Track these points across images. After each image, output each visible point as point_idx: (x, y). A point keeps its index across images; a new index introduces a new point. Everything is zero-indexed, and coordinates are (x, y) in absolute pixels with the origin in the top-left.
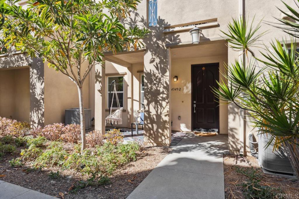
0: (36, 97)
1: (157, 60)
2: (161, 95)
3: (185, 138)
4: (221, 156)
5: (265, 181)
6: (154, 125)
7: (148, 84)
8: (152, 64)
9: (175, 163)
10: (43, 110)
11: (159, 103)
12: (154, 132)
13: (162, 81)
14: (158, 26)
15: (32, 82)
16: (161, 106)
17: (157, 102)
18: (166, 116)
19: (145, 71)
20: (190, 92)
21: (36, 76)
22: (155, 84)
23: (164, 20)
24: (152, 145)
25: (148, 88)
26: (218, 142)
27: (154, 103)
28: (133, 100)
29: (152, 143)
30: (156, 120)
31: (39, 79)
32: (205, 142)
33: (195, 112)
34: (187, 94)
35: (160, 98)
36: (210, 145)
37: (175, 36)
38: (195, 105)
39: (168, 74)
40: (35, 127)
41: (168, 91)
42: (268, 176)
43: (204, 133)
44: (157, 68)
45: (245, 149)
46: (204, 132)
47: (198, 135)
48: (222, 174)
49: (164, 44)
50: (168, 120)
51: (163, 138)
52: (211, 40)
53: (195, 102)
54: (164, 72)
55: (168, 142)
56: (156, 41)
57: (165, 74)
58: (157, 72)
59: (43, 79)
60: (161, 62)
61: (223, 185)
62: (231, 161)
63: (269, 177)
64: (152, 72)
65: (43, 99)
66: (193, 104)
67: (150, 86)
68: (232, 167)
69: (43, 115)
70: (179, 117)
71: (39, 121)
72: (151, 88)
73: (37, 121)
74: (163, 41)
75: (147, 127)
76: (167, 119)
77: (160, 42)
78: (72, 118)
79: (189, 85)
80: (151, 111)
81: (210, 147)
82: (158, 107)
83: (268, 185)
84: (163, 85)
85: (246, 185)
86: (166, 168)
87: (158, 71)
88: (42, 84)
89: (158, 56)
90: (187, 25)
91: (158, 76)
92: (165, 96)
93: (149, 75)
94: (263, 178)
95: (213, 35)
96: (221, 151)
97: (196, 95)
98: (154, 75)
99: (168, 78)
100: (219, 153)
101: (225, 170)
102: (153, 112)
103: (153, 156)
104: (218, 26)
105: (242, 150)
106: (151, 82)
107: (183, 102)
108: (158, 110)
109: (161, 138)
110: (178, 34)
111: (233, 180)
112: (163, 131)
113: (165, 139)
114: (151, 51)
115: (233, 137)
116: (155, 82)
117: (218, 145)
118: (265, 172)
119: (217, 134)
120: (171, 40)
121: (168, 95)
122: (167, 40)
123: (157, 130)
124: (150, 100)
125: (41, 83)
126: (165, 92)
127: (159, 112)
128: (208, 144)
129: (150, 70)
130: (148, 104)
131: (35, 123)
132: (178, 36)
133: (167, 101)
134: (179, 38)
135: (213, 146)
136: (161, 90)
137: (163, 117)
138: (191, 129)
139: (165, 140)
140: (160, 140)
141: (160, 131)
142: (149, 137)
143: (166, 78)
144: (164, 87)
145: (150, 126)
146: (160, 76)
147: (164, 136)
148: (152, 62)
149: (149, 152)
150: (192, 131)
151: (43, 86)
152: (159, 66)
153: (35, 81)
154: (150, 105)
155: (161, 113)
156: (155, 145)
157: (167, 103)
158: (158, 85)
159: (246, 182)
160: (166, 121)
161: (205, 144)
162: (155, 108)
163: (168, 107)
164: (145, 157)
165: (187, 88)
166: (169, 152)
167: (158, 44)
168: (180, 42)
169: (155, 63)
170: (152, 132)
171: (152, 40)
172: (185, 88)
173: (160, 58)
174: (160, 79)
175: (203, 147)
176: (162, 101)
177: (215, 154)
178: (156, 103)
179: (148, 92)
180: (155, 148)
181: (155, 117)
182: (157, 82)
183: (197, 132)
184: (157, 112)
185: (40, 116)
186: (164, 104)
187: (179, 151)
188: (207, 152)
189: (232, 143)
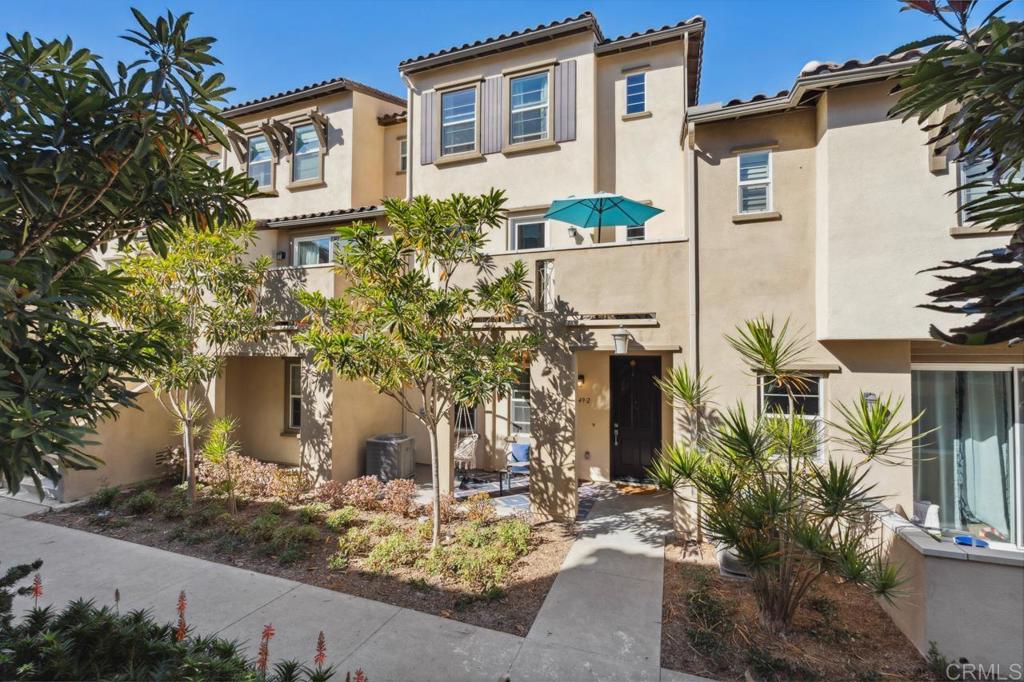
0: (317, 418)
1: (556, 372)
2: (562, 433)
3: (600, 499)
4: (662, 544)
5: (719, 588)
6: (549, 484)
7: (539, 411)
8: (546, 378)
9: (593, 560)
10: (330, 445)
11: (559, 446)
12: (549, 497)
13: (563, 408)
14: (557, 312)
15: (306, 389)
16: (562, 451)
17: (554, 444)
18: (570, 469)
19: (532, 387)
20: (608, 407)
21: (315, 379)
22: (550, 413)
23: (567, 304)
24: (544, 520)
25: (538, 419)
26: (659, 509)
27: (548, 446)
28: (495, 416)
29: (546, 515)
30: (552, 476)
31: (322, 385)
32: (635, 509)
33: (616, 443)
34: (602, 410)
35: (560, 438)
36: (644, 517)
37: (587, 333)
38: (616, 432)
39: (573, 397)
40: (312, 477)
41: (573, 424)
42: (725, 579)
43: (634, 487)
44: (555, 385)
45: (699, 531)
46: (635, 484)
47: (624, 491)
48: (660, 577)
49: (567, 345)
50: (573, 477)
51: (566, 508)
52: (646, 349)
53: (616, 426)
54: (566, 393)
55: (572, 514)
56: (553, 338)
57: (570, 398)
58: (554, 391)
59: (331, 386)
60: (562, 376)
61: (661, 595)
62: (676, 554)
63: (725, 582)
64: (546, 391)
65: (329, 424)
66: (612, 429)
67: (541, 415)
68: (678, 565)
69: (329, 455)
70: (587, 453)
71: (321, 466)
72: (544, 420)
73: (316, 467)
74: (566, 339)
75: (536, 487)
76: (571, 474)
77: (560, 341)
78: (383, 459)
79: (607, 394)
80: (542, 458)
81: (644, 523)
82: (555, 454)
83: (721, 595)
84: (565, 415)
85: (691, 596)
86: (579, 570)
87: (557, 390)
88: (328, 396)
89: (555, 365)
90: (606, 317)
91: (556, 400)
92: (568, 434)
93: (541, 397)
94: (717, 584)
95: (650, 339)
96: (663, 533)
97: (617, 412)
98: (550, 397)
99: (574, 403)
100: (660, 537)
101: (665, 570)
102: (547, 461)
103: (551, 545)
104: (657, 326)
105: (695, 534)
106: (544, 408)
107: (594, 425)
108: (556, 458)
109: (562, 507)
110: (591, 330)
111: (676, 587)
112: (566, 495)
113: (569, 509)
114: (544, 355)
115: (683, 511)
116: (551, 409)
117: (659, 518)
118: (722, 574)
119: (658, 488)
120: (579, 339)
121: (573, 433)
122: (572, 339)
123: (555, 493)
124: (541, 439)
125: (326, 392)
126: (569, 428)
127: (558, 462)
128: (642, 514)
129: (543, 388)
130: (538, 447)
131: (313, 469)
132: (592, 334)
133: (572, 443)
134: (593, 337)
135: (649, 520)
136: (562, 423)
137: (565, 470)
138: (609, 477)
139: (568, 511)
140: (559, 511)
141: (560, 495)
142: (540, 505)
143: (571, 404)
144: (568, 420)
145: (542, 485)
146: (559, 399)
147: (568, 505)
148: (546, 373)
149: (543, 535)
150: (611, 481)
151: (330, 400)
152: (558, 381)
153: (313, 388)
154: (542, 448)
155: (561, 464)
156: (551, 518)
157: (573, 447)
158: (557, 414)
159: (692, 591)
160: (570, 479)
161: (635, 514)
162: (550, 455)
163: (574, 453)
164: (541, 547)
165: (603, 398)
166: (578, 536)
167: (556, 343)
168: (595, 345)
169: (551, 377)
170: (545, 496)
171: (547, 337)
172: (599, 398)
173: (561, 369)
174: (559, 404)
175: (633, 521)
176: (563, 442)
177: (652, 540)
178: (552, 447)
179: (537, 425)
180: (551, 525)
181: (550, 470)
182: (554, 408)
183: (621, 483)
184: (554, 461)
185: (323, 456)
186: (567, 448)
187: (593, 533)
188: (640, 535)
189: (680, 522)
